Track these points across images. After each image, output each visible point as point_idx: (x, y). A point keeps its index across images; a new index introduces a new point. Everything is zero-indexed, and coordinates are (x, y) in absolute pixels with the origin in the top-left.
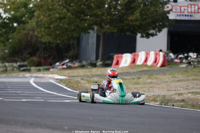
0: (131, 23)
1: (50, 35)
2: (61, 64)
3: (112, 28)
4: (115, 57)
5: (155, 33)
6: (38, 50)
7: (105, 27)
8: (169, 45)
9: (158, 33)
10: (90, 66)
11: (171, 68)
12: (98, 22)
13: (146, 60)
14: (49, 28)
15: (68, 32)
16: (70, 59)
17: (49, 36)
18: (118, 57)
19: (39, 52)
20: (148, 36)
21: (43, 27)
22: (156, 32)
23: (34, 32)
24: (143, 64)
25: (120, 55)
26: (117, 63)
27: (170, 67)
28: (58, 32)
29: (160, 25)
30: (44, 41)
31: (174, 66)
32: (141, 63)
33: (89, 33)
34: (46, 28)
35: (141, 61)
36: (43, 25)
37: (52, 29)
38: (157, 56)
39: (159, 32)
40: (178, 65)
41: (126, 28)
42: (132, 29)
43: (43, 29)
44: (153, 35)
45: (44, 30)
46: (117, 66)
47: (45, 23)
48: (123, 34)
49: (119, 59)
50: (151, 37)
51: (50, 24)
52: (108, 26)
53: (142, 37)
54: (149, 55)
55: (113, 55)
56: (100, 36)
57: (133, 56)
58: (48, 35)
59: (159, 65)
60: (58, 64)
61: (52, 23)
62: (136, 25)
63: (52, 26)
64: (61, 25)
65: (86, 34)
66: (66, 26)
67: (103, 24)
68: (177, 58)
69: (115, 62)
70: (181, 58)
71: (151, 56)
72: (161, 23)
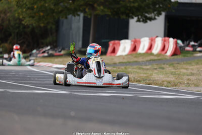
0: (128, 5)
1: (33, 17)
2: (41, 52)
3: (106, 10)
4: (111, 43)
5: (153, 17)
6: (10, 35)
7: (98, 8)
8: (166, 31)
9: (156, 17)
10: (79, 54)
11: (186, 58)
12: (91, 3)
13: (150, 48)
14: (32, 9)
15: (54, 14)
16: (52, 46)
17: (31, 19)
18: (114, 44)
19: (11, 38)
20: (146, 20)
21: (25, 8)
22: (155, 15)
23: (6, 15)
24: (146, 53)
25: (117, 42)
26: (114, 51)
27: (184, 56)
28: (42, 14)
29: (160, 7)
30: (26, 24)
31: (189, 55)
32: (144, 51)
33: (79, 15)
34: (29, 8)
35: (143, 49)
36: (25, 6)
37: (35, 10)
38: (165, 43)
39: (158, 16)
40: (192, 54)
41: (122, 10)
42: (127, 12)
43: (24, 10)
44: (151, 19)
45: (26, 11)
46: (113, 54)
47: (27, 3)
48: (116, 17)
49: (115, 46)
50: (148, 21)
51: (33, 4)
52: (102, 8)
53: (139, 21)
54: (155, 42)
55: (108, 42)
56: (90, 19)
57: (133, 43)
58: (30, 17)
59: (169, 53)
60: (34, 51)
61: (35, 3)
62: (134, 7)
63: (35, 7)
64: (47, 5)
65: (75, 16)
66: (52, 7)
67: (95, 5)
68: (188, 45)
69: (110, 49)
70: (193, 46)
71: (156, 43)
72: (161, 6)
